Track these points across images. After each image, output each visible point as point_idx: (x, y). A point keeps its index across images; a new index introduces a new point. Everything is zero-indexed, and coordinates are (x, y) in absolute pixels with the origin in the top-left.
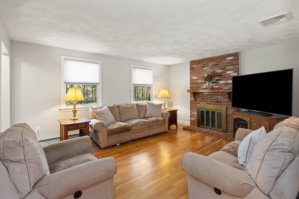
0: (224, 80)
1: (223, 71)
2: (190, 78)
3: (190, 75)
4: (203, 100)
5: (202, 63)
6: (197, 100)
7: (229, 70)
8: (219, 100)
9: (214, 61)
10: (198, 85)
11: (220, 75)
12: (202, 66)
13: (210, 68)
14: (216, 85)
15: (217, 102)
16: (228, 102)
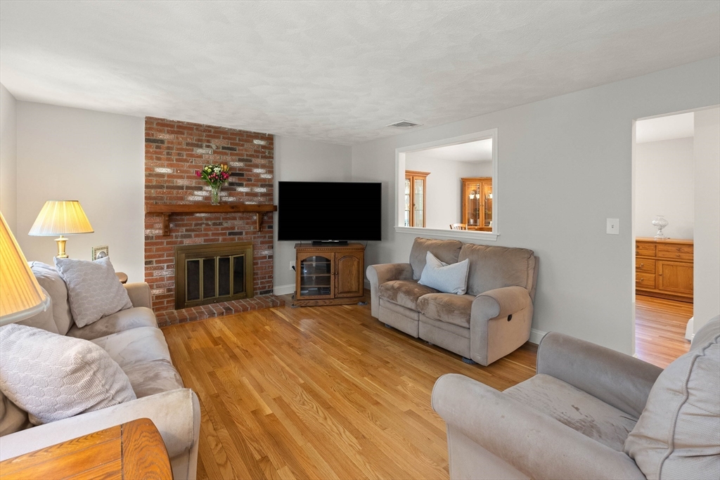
0: (247, 186)
1: (246, 165)
2: (147, 169)
4: (193, 234)
5: (191, 135)
6: (174, 234)
7: (257, 166)
8: (236, 230)
9: (224, 138)
10: (175, 191)
11: (238, 174)
12: (189, 140)
13: (215, 152)
14: (230, 195)
15: (230, 234)
16: (254, 233)
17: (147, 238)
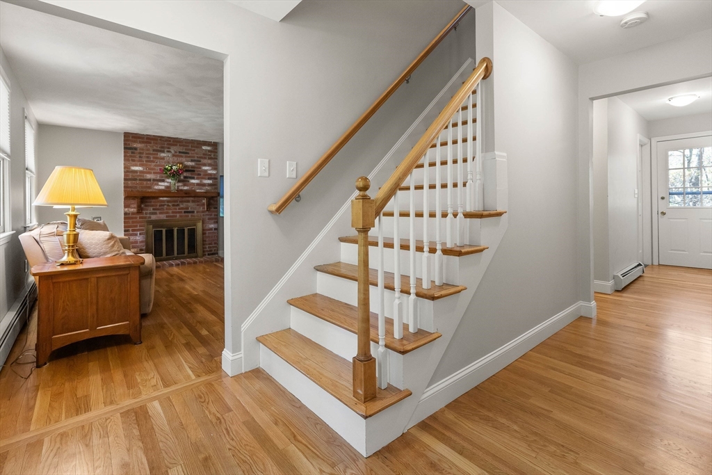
0: (197, 179)
1: (197, 164)
2: (125, 168)
3: (123, 162)
4: (158, 212)
5: (156, 144)
6: (144, 212)
7: (205, 165)
8: (190, 210)
9: (180, 145)
10: (145, 182)
11: (191, 170)
12: (155, 148)
13: (173, 155)
14: (184, 185)
15: (185, 212)
16: (203, 212)
17: (125, 214)
